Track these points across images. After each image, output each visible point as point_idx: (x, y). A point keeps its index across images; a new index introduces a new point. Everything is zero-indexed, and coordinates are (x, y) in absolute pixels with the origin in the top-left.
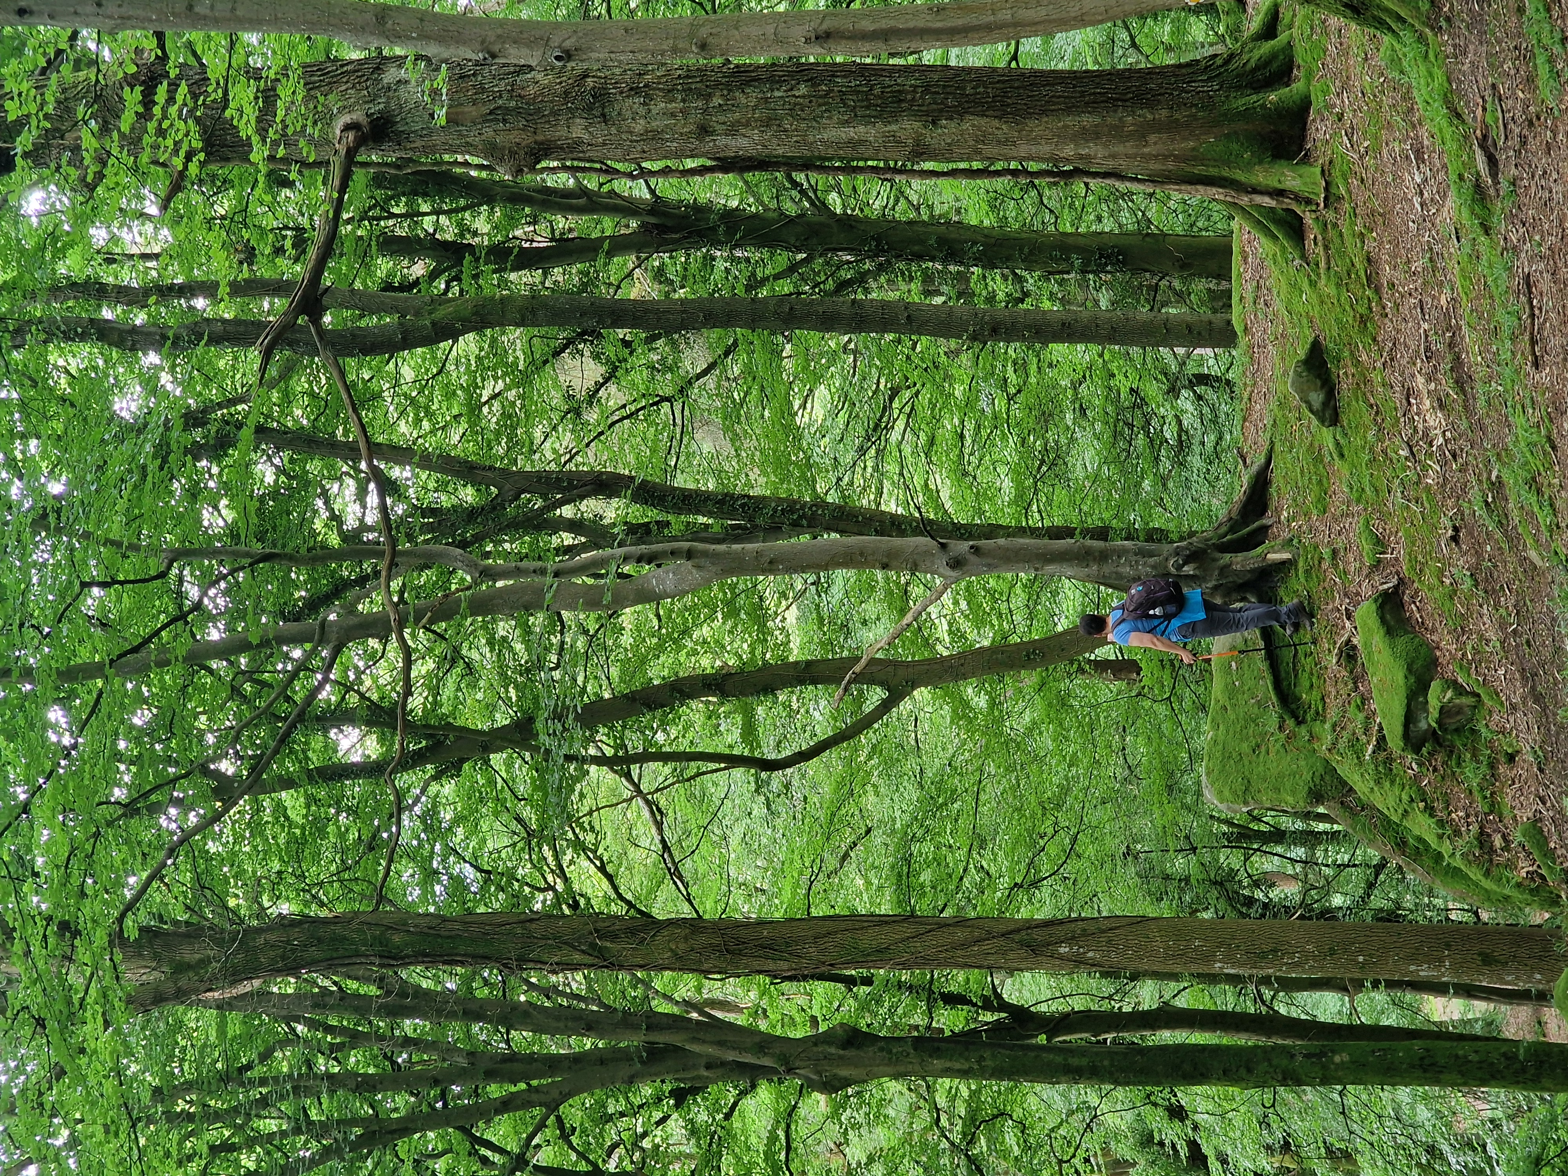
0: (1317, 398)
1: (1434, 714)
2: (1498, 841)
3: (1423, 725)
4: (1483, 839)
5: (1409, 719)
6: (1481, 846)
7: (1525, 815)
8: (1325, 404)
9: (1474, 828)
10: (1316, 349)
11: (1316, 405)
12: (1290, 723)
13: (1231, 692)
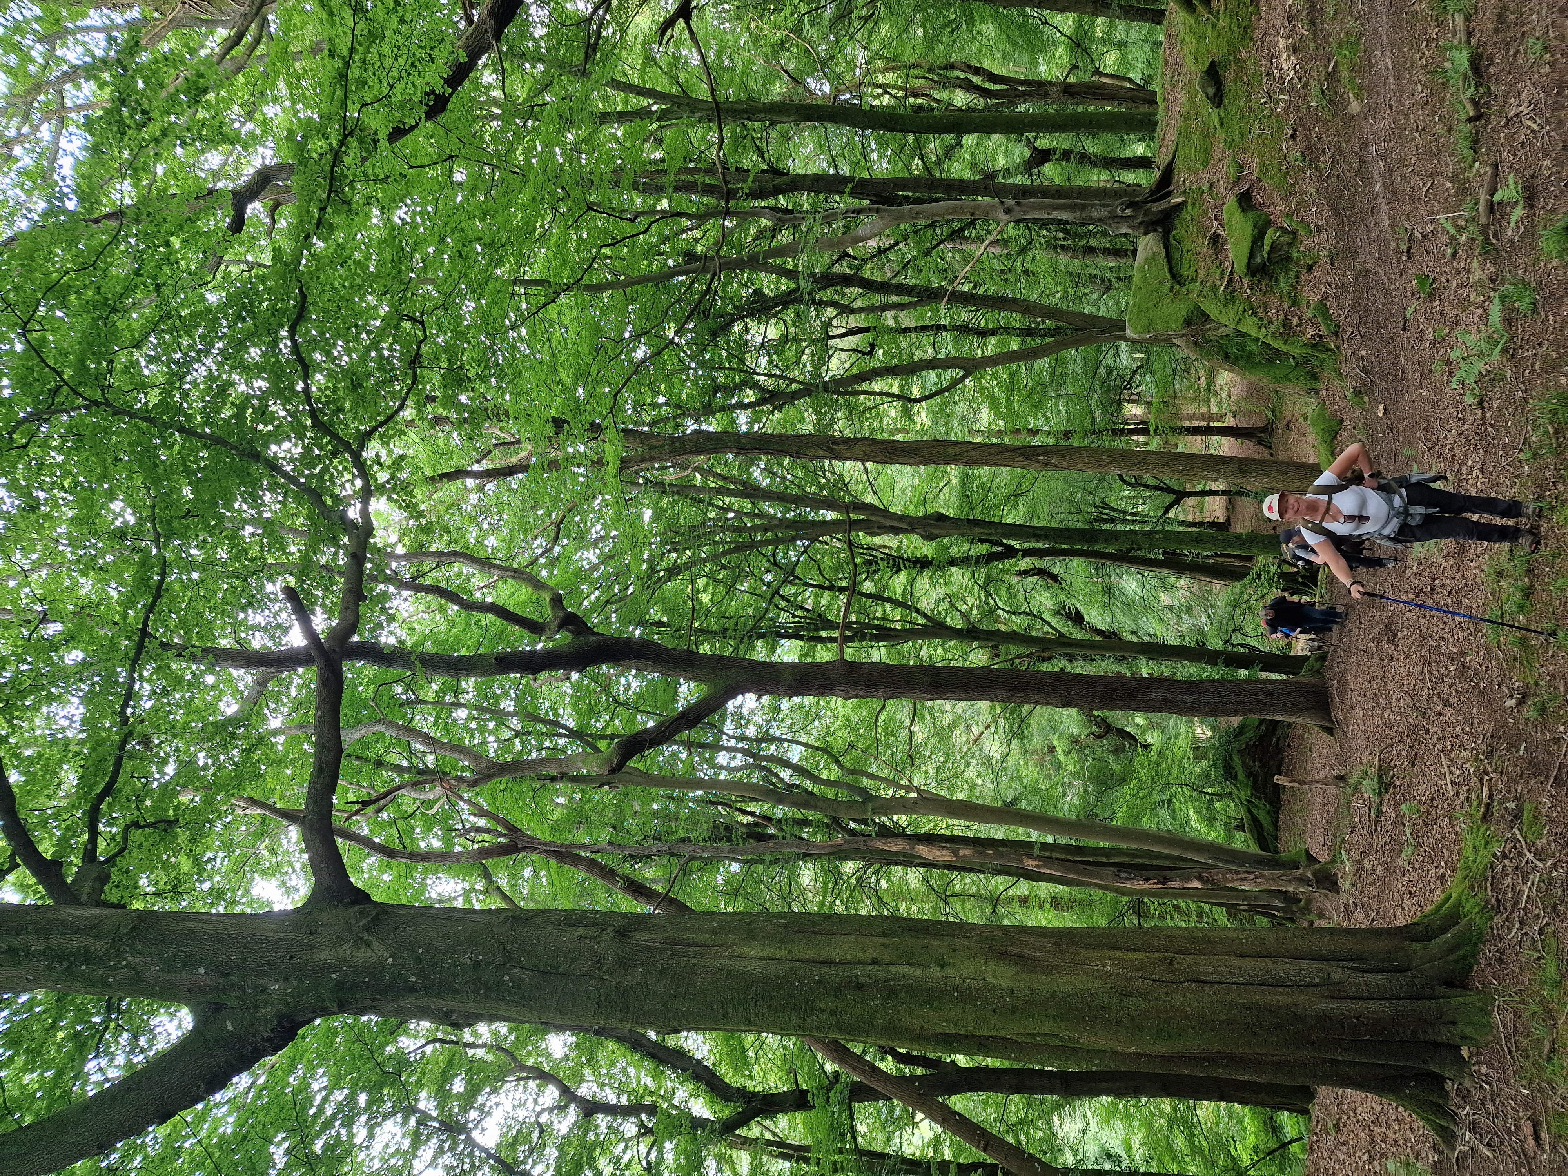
0: (1211, 91)
1: (1267, 248)
2: (1295, 321)
3: (1259, 260)
4: (1286, 323)
5: (1252, 255)
6: (1284, 326)
7: (1315, 299)
8: (1216, 94)
9: (1281, 317)
10: (1213, 64)
11: (1211, 94)
12: (1177, 287)
13: (1144, 279)
